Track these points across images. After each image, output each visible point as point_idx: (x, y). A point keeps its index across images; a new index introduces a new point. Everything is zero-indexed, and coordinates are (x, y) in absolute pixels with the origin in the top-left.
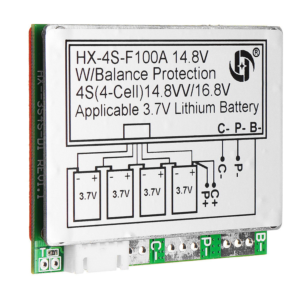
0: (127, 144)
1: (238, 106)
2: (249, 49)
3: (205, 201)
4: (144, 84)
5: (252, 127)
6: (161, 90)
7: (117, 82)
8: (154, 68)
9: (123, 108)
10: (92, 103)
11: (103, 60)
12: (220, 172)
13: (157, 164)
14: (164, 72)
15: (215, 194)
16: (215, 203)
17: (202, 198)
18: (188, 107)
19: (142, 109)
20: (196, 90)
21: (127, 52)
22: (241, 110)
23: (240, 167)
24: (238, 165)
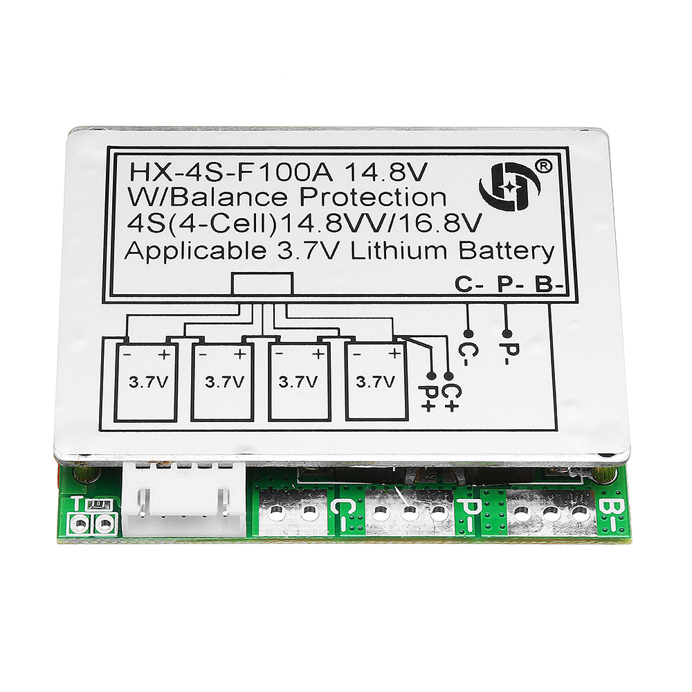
0: (239, 303)
1: (503, 251)
2: (529, 162)
3: (428, 401)
4: (279, 213)
5: (538, 284)
6: (319, 222)
7: (219, 209)
8: (303, 189)
9: (230, 248)
10: (163, 239)
11: (187, 175)
12: (463, 355)
13: (312, 336)
14: (324, 195)
15: (452, 392)
16: (452, 406)
17: (418, 398)
18: (381, 250)
19: (273, 250)
20: (400, 223)
21: (241, 164)
22: (512, 255)
23: (513, 349)
24: (508, 346)
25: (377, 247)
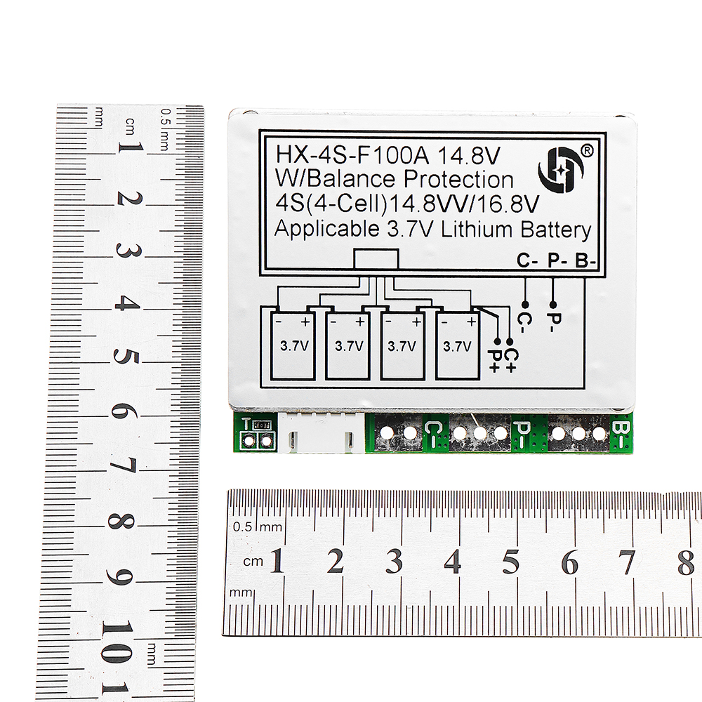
0: (360, 276)
1: (554, 229)
2: (576, 146)
3: (495, 364)
4: (389, 193)
5: (578, 260)
6: (418, 202)
7: (344, 190)
8: (406, 171)
9: (353, 226)
10: (303, 218)
11: (320, 157)
12: (521, 323)
13: (412, 306)
14: (422, 177)
15: (511, 355)
16: (511, 368)
17: (488, 360)
18: (464, 229)
19: (385, 228)
20: (478, 204)
21: (360, 147)
22: (560, 234)
23: (556, 318)
24: (553, 315)
25: (461, 226)
